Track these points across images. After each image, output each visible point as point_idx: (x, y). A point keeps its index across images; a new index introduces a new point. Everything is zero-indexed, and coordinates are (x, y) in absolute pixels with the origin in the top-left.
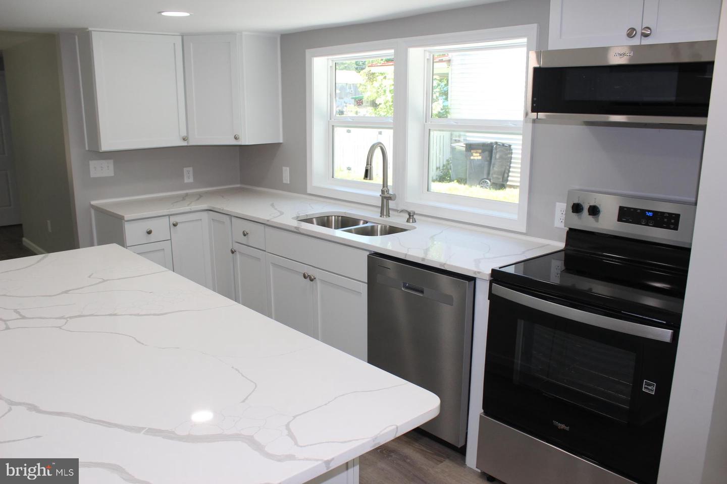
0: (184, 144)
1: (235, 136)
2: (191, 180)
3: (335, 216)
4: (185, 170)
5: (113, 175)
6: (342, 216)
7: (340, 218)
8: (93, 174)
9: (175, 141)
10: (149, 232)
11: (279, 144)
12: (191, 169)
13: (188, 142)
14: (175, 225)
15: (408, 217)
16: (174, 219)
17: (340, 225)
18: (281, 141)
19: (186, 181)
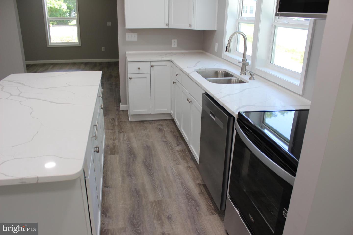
0: (167, 27)
1: (189, 25)
2: (176, 46)
3: (221, 71)
4: (173, 41)
5: (137, 40)
6: (225, 72)
7: (224, 72)
8: (128, 39)
9: (162, 26)
10: (139, 69)
11: (214, 31)
12: (176, 40)
13: (169, 27)
14: (152, 66)
15: (250, 76)
16: (152, 64)
17: (223, 76)
18: (216, 29)
19: (173, 46)
